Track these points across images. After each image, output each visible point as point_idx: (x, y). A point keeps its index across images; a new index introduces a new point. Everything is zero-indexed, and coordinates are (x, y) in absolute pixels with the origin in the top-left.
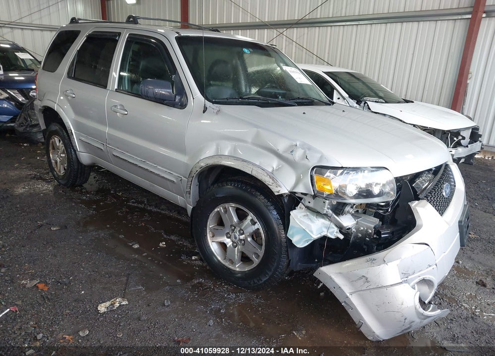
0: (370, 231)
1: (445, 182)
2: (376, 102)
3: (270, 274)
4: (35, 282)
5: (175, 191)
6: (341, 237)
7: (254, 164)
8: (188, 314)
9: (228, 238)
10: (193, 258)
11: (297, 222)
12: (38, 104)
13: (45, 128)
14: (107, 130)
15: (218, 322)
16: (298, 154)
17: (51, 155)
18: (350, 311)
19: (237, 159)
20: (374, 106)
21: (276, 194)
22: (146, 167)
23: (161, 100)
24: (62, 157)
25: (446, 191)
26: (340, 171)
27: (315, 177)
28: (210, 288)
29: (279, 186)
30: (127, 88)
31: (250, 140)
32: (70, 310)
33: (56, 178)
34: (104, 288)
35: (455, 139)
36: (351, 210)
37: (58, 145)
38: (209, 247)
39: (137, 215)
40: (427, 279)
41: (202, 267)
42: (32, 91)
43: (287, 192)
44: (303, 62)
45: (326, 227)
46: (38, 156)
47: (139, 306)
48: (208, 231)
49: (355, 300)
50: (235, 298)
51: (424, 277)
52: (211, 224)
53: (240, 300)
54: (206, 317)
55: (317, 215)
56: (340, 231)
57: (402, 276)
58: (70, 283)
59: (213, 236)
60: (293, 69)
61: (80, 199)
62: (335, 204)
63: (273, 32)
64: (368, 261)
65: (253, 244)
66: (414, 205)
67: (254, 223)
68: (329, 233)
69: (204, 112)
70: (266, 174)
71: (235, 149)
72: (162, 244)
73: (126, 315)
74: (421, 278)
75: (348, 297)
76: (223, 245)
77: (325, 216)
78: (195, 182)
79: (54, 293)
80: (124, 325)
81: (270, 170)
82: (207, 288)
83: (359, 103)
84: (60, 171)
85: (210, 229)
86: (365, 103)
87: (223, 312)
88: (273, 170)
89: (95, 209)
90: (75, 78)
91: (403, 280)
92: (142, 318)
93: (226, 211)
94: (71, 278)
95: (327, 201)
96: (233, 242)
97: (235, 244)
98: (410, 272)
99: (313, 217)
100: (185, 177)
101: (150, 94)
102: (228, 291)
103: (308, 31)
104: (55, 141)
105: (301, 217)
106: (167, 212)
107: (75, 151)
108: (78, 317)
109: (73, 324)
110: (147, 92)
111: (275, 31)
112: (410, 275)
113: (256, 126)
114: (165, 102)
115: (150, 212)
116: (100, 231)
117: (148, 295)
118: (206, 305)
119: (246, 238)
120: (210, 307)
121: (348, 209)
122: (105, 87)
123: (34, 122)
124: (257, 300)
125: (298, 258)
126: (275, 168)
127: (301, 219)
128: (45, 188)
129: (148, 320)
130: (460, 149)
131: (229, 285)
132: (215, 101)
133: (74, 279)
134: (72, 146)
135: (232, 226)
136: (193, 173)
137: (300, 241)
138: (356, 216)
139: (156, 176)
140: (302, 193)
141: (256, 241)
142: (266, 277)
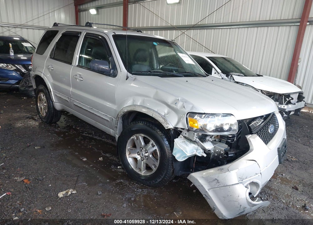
0: (222, 152)
1: (271, 124)
2: (238, 75)
3: (162, 177)
4: (23, 179)
5: (109, 127)
6: (205, 155)
7: (154, 111)
8: (111, 200)
9: (138, 155)
10: (118, 167)
11: (178, 146)
12: (32, 73)
13: (36, 88)
14: (71, 89)
15: (129, 205)
16: (179, 105)
17: (38, 104)
18: (208, 200)
19: (145, 107)
20: (237, 78)
21: (166, 128)
22: (93, 112)
23: (102, 72)
24: (44, 105)
25: (270, 130)
26: (204, 116)
27: (189, 119)
28: (127, 185)
29: (168, 124)
30: (84, 65)
31: (152, 96)
32: (41, 195)
33: (41, 118)
34: (63, 183)
35: (287, 99)
36: (210, 139)
37: (43, 98)
38: (127, 160)
39: (87, 141)
40: (255, 182)
41: (123, 172)
42: (30, 66)
43: (172, 127)
44: (197, 51)
45: (195, 149)
46: (32, 105)
47: (83, 194)
48: (127, 150)
49: (211, 194)
50: (140, 192)
51: (253, 180)
52: (128, 147)
53: (144, 193)
54: (122, 202)
55: (190, 142)
56: (204, 152)
57: (239, 180)
58: (43, 180)
59: (130, 154)
60: (184, 55)
61: (54, 131)
62: (201, 135)
63: (179, 32)
64: (219, 170)
65: (153, 159)
66: (249, 137)
67: (153, 146)
68: (198, 153)
69: (127, 79)
70: (160, 117)
71: (143, 101)
72: (101, 159)
73: (75, 199)
74: (251, 181)
75: (207, 192)
76: (135, 159)
77: (195, 142)
78: (120, 121)
79: (33, 185)
80: (73, 205)
81: (163, 114)
82: (125, 185)
83: (227, 76)
84: (43, 114)
85: (128, 149)
86: (232, 76)
87: (133, 199)
88: (165, 114)
89: (62, 137)
90: (54, 58)
91: (239, 182)
92: (84, 201)
93: (138, 138)
94: (44, 177)
95: (196, 133)
96: (142, 158)
97: (142, 159)
98: (244, 177)
99: (188, 143)
100: (115, 118)
101: (96, 68)
102: (138, 188)
103: (200, 32)
104: (41, 96)
105: (180, 143)
106: (106, 140)
107: (52, 102)
108: (46, 199)
109: (42, 203)
110: (94, 67)
111: (180, 31)
112: (244, 179)
113: (157, 88)
114: (104, 73)
115: (95, 139)
116: (64, 150)
117: (89, 188)
118: (123, 195)
119: (149, 155)
120: (125, 196)
121: (208, 138)
122: (71, 64)
123: (30, 85)
124: (154, 193)
125: (179, 168)
126: (166, 113)
127: (180, 144)
128: (34, 124)
129: (87, 202)
130: (290, 106)
131: (138, 184)
132: (134, 73)
133: (46, 178)
134: (51, 99)
135: (141, 147)
136: (119, 116)
137: (180, 158)
138: (214, 143)
139: (99, 117)
140: (181, 128)
141: (155, 157)
142: (160, 179)
